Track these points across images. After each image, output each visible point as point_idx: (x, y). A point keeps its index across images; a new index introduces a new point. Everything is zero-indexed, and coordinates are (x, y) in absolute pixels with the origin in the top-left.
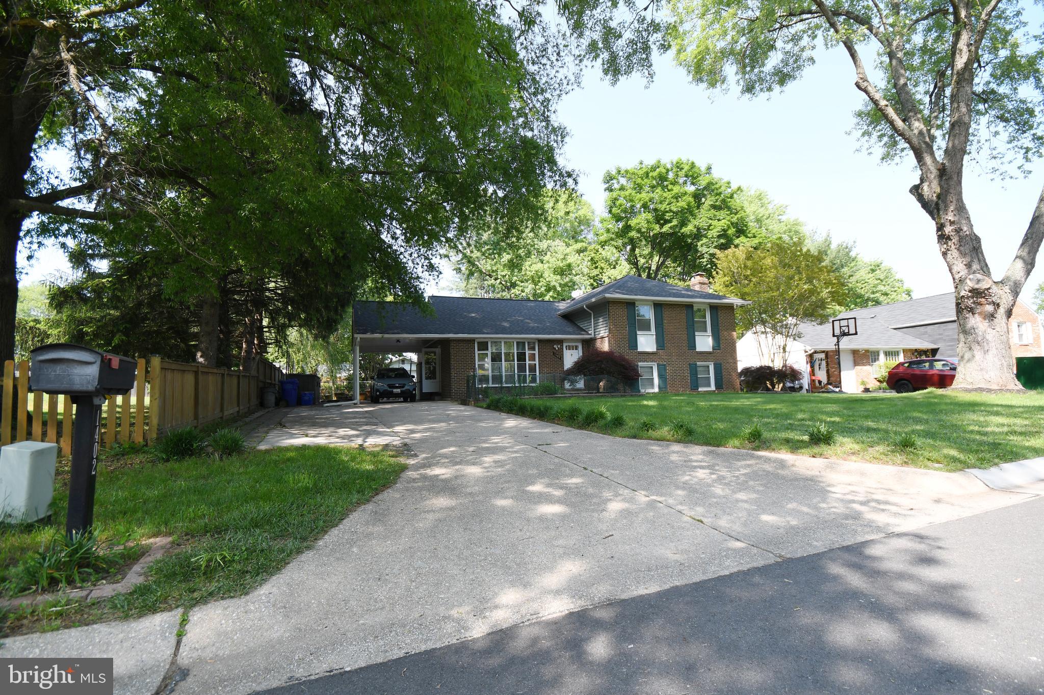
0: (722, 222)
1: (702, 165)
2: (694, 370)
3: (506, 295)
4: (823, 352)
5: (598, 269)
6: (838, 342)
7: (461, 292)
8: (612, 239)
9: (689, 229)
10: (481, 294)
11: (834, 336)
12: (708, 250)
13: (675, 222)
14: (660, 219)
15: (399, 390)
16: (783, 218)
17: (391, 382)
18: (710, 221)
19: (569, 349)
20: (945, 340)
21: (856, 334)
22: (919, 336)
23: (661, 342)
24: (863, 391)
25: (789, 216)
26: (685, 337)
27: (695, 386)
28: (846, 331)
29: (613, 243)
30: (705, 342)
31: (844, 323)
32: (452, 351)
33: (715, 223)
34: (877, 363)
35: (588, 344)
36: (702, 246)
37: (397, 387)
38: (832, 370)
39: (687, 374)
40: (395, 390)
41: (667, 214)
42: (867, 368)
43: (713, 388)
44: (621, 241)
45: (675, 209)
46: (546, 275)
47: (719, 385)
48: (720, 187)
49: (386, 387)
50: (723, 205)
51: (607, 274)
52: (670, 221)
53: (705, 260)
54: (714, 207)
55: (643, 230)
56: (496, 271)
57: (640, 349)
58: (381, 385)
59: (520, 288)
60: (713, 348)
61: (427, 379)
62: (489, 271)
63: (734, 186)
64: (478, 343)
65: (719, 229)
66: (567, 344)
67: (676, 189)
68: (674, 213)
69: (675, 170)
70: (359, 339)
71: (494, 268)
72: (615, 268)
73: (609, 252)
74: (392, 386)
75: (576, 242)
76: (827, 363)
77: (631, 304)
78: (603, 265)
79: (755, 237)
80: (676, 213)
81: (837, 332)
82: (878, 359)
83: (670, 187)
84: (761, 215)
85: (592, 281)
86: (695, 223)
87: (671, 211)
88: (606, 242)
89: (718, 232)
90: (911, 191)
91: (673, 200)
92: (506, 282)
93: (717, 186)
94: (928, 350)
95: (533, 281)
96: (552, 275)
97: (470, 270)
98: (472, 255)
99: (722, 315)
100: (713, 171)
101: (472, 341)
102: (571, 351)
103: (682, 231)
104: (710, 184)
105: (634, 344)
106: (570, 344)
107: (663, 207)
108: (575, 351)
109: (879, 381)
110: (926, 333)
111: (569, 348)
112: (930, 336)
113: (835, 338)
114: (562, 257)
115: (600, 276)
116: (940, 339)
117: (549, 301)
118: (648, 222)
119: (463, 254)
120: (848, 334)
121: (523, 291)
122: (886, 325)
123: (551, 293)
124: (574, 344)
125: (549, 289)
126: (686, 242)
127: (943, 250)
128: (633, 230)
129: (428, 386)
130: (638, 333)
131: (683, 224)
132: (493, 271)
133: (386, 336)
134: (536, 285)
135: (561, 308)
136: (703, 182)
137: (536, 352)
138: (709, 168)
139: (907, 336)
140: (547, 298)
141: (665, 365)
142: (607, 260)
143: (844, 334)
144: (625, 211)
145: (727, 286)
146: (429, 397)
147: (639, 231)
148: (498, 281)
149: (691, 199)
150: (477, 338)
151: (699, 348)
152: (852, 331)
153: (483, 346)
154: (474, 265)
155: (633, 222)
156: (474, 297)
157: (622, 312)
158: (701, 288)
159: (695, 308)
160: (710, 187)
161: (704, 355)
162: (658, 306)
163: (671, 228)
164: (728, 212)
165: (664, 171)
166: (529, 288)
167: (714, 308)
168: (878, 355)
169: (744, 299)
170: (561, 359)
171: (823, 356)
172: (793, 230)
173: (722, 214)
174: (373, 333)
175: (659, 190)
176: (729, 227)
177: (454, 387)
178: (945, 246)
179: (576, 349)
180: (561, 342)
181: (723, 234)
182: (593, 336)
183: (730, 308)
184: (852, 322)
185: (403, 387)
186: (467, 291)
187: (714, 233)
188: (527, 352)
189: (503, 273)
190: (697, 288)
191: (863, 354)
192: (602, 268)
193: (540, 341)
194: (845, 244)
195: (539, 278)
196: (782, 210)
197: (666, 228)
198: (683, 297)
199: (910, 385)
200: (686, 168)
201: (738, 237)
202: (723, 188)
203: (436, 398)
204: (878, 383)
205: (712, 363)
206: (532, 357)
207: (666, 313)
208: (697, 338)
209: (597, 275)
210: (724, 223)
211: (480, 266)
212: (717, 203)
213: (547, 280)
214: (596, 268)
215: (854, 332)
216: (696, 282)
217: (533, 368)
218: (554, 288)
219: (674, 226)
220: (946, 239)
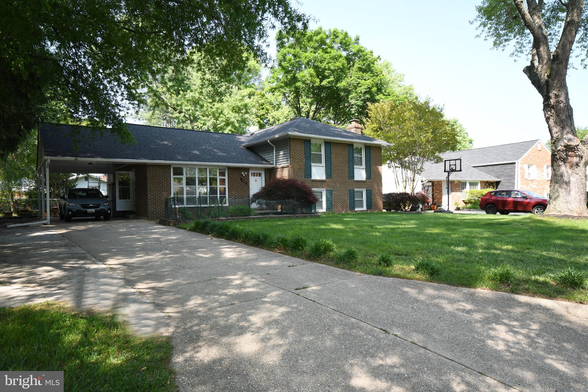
0: (367, 82)
1: (352, 36)
2: (352, 194)
3: (188, 125)
4: (431, 181)
5: (264, 110)
6: (448, 176)
7: (145, 121)
8: (282, 87)
9: (342, 84)
10: (164, 124)
11: (445, 171)
12: (356, 102)
13: (332, 78)
14: (320, 74)
15: (93, 210)
16: (402, 83)
17: (85, 202)
18: (359, 80)
19: (254, 176)
20: (505, 176)
21: (461, 170)
22: (488, 173)
23: (329, 173)
24: (456, 210)
25: (407, 83)
26: (347, 169)
27: (352, 208)
28: (454, 168)
29: (282, 90)
30: (360, 174)
31: (453, 162)
32: (148, 175)
33: (362, 82)
34: (465, 190)
35: (271, 172)
36: (352, 99)
37: (91, 208)
38: (436, 194)
39: (347, 198)
40: (89, 210)
41: (327, 71)
42: (458, 194)
43: (365, 208)
44: (288, 89)
45: (332, 68)
46: (225, 112)
47: (369, 206)
48: (367, 54)
49: (79, 207)
50: (367, 69)
51: (272, 114)
52: (328, 77)
53: (354, 109)
54: (360, 69)
55: (308, 82)
56: (181, 105)
57: (313, 178)
58: (74, 205)
59: (202, 122)
60: (366, 179)
61: (120, 198)
62: (174, 105)
63: (375, 55)
64: (174, 168)
65: (366, 87)
66: (253, 172)
67: (334, 53)
68: (331, 70)
69: (332, 37)
70: (49, 161)
71: (179, 103)
72: (277, 110)
73: (277, 98)
74: (87, 207)
75: (246, 87)
76: (433, 189)
77: (307, 141)
78: (268, 107)
79: (389, 95)
80: (333, 71)
81: (448, 169)
82: (465, 187)
83: (329, 50)
84: (388, 80)
85: (259, 119)
86: (348, 81)
87: (329, 69)
88: (275, 89)
89: (366, 89)
90: (524, 71)
91: (331, 61)
92: (190, 115)
93: (364, 53)
94: (494, 182)
95: (214, 116)
96: (231, 112)
97: (156, 103)
98: (158, 90)
99: (373, 153)
100: (360, 42)
101: (169, 166)
102: (256, 178)
103: (338, 85)
104: (359, 51)
105: (309, 173)
106: (255, 172)
107: (324, 65)
108: (258, 177)
109: (466, 203)
110: (493, 170)
111: (254, 174)
112: (495, 172)
113: (447, 173)
114: (240, 98)
115: (266, 116)
116: (502, 175)
117: (228, 134)
118: (311, 76)
119: (149, 87)
120: (455, 171)
121: (204, 124)
122: (468, 164)
123: (230, 128)
124: (258, 172)
125: (228, 124)
126: (339, 94)
127: (547, 116)
128: (299, 81)
129: (121, 205)
130: (312, 164)
131: (338, 80)
132: (178, 105)
133: (79, 159)
134: (217, 119)
135: (243, 140)
136: (354, 49)
137: (226, 178)
138: (358, 39)
139: (481, 172)
140: (226, 132)
141: (331, 191)
142: (271, 104)
143: (453, 171)
144: (292, 65)
145: (374, 131)
146: (124, 216)
147: (304, 82)
148: (183, 114)
149: (345, 62)
150: (172, 164)
151: (356, 178)
152: (458, 168)
153: (178, 171)
154: (160, 98)
155: (299, 75)
156: (157, 126)
157: (300, 147)
158: (356, 131)
159: (355, 147)
160: (359, 53)
161: (360, 183)
162: (328, 143)
163: (329, 82)
164: (372, 75)
165: (325, 37)
166: (210, 123)
167: (368, 147)
168: (466, 185)
169: (388, 142)
170: (247, 183)
171: (430, 184)
172: (409, 92)
173: (367, 75)
174: (64, 155)
175: (320, 51)
176: (373, 86)
177: (151, 207)
178: (549, 113)
179: (260, 176)
180: (247, 169)
181: (369, 91)
182: (274, 165)
183: (379, 148)
184: (458, 162)
185: (98, 207)
186: (149, 120)
187: (363, 89)
188: (218, 178)
189: (187, 108)
190: (353, 131)
191: (457, 184)
192: (267, 110)
193: (230, 168)
194: (438, 106)
195: (220, 114)
196: (402, 78)
197: (324, 83)
198: (347, 138)
199: (495, 207)
200: (341, 36)
201: (378, 94)
202: (368, 56)
203: (131, 216)
204: (464, 204)
205: (365, 189)
206: (223, 182)
207: (334, 150)
208: (355, 170)
209: (263, 115)
210: (369, 82)
211: (165, 99)
212: (363, 67)
213: (227, 116)
214: (263, 109)
215: (459, 169)
216: (352, 127)
217: (223, 192)
218: (232, 123)
219: (332, 81)
220: (551, 108)
